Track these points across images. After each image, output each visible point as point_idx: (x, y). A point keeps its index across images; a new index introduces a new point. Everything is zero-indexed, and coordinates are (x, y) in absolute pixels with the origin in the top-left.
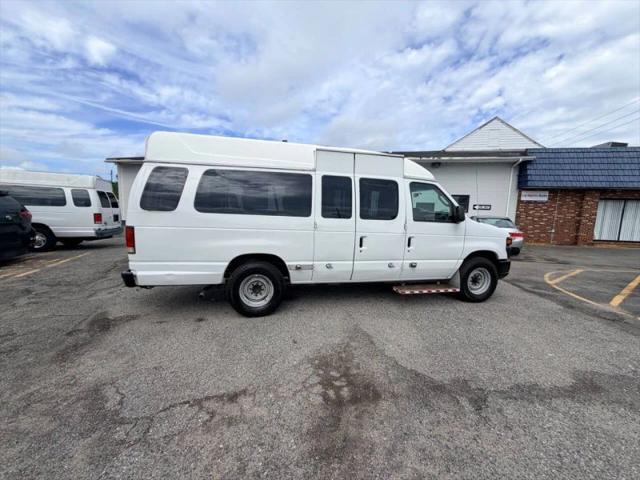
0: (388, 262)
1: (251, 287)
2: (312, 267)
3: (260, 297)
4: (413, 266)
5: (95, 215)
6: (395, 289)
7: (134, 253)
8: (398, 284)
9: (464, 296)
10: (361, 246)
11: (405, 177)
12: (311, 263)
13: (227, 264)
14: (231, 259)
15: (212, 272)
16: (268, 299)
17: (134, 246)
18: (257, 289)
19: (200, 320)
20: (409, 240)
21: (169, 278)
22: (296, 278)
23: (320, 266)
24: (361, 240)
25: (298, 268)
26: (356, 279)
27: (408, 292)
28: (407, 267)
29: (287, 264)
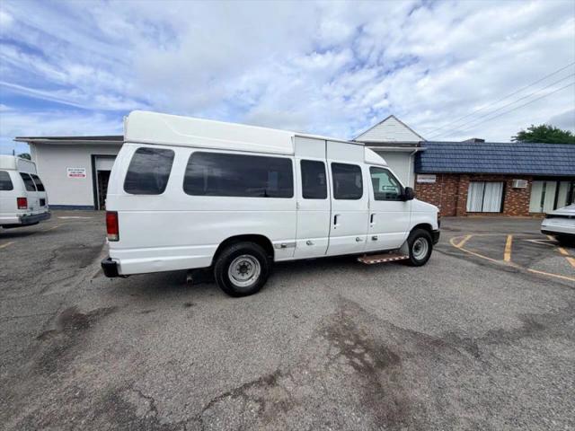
0: (356, 236)
1: (238, 267)
2: (294, 245)
3: (246, 277)
4: (374, 239)
5: (18, 199)
6: (360, 260)
7: (118, 240)
8: (361, 255)
9: (411, 263)
10: (335, 223)
11: (366, 163)
12: (294, 241)
13: (217, 246)
14: (221, 242)
15: (201, 255)
16: (255, 278)
17: (117, 233)
18: (243, 269)
19: (189, 305)
20: (372, 216)
21: (158, 265)
22: (280, 256)
23: (301, 243)
24: (335, 217)
25: (283, 247)
26: (330, 253)
27: (372, 262)
28: (370, 240)
29: (273, 243)
